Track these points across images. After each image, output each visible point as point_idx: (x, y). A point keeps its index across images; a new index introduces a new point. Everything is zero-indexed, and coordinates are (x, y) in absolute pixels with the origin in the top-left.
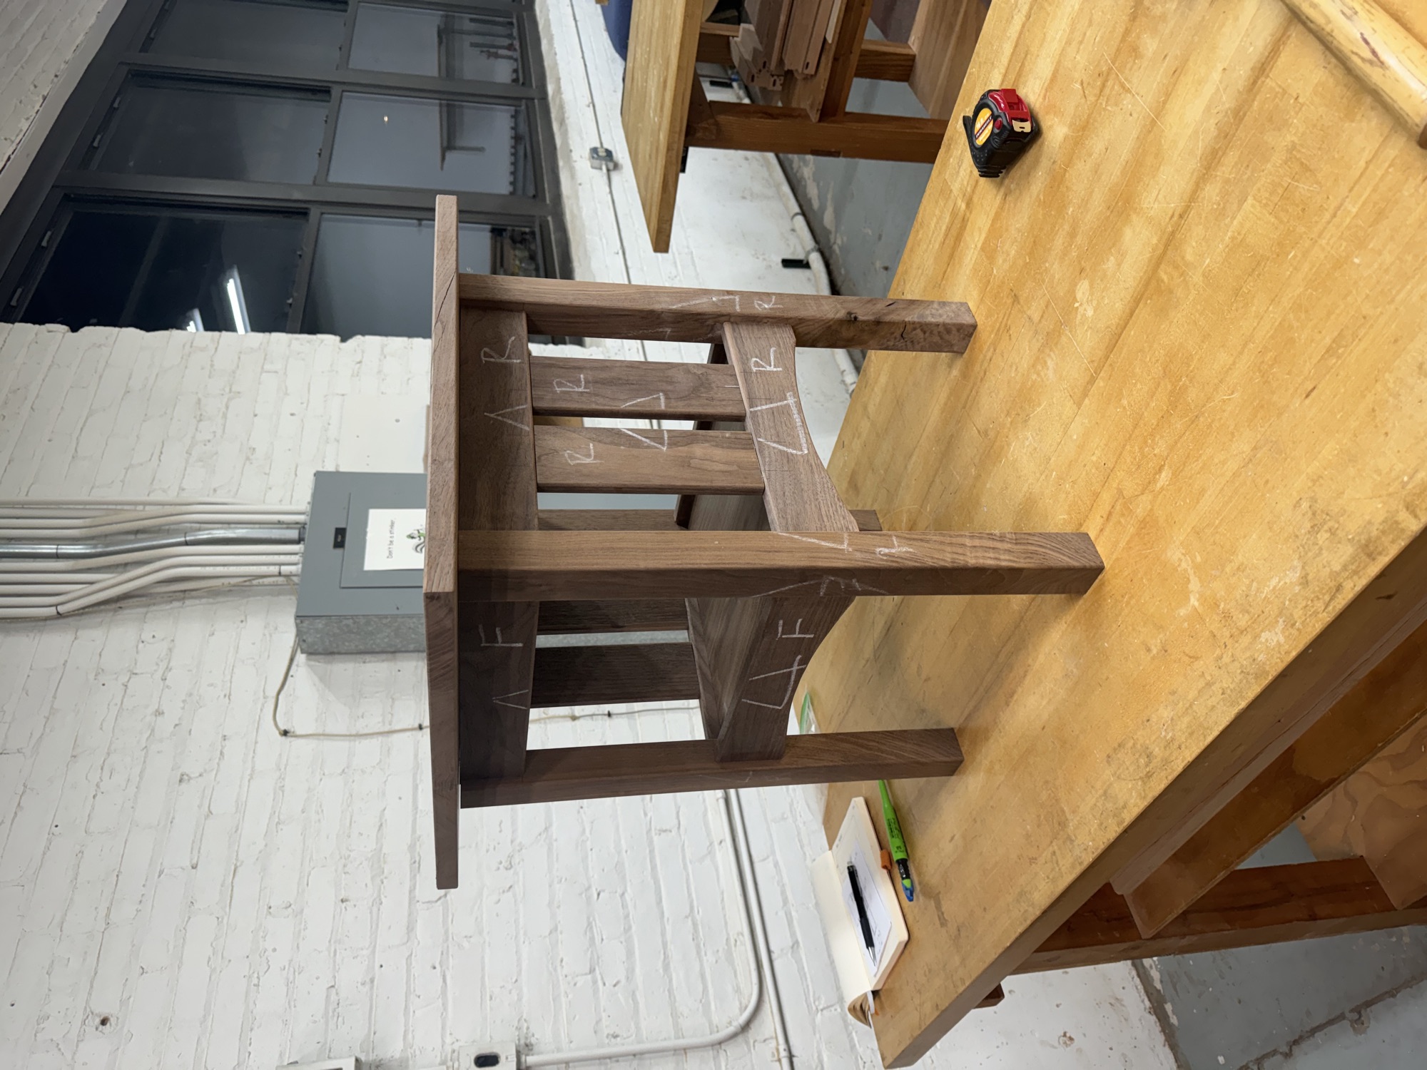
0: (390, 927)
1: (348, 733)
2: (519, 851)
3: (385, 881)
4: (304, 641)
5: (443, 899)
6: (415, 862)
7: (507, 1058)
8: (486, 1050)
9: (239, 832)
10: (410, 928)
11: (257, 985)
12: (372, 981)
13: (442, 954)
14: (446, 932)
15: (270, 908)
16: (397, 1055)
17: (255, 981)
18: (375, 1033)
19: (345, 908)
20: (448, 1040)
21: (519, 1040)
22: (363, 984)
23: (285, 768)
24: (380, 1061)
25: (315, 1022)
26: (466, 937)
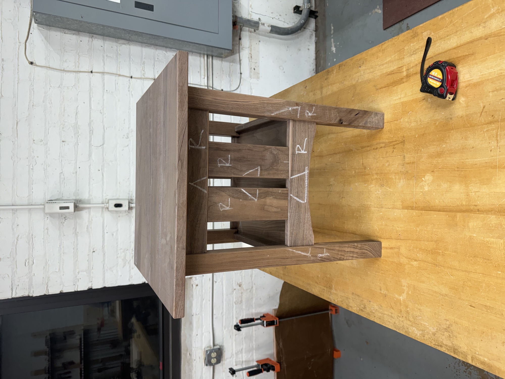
1: (60, 69)
2: (131, 132)
3: (79, 136)
4: (37, 20)
5: (102, 146)
6: (91, 130)
7: (125, 206)
8: (118, 202)
12: (76, 172)
13: (102, 166)
14: (103, 159)
15: (34, 140)
16: (87, 198)
17: (31, 167)
18: (78, 190)
19: (64, 145)
20: (104, 195)
21: (129, 197)
22: (73, 173)
23: (33, 80)
24: (81, 199)
25: (56, 184)
26: (111, 161)
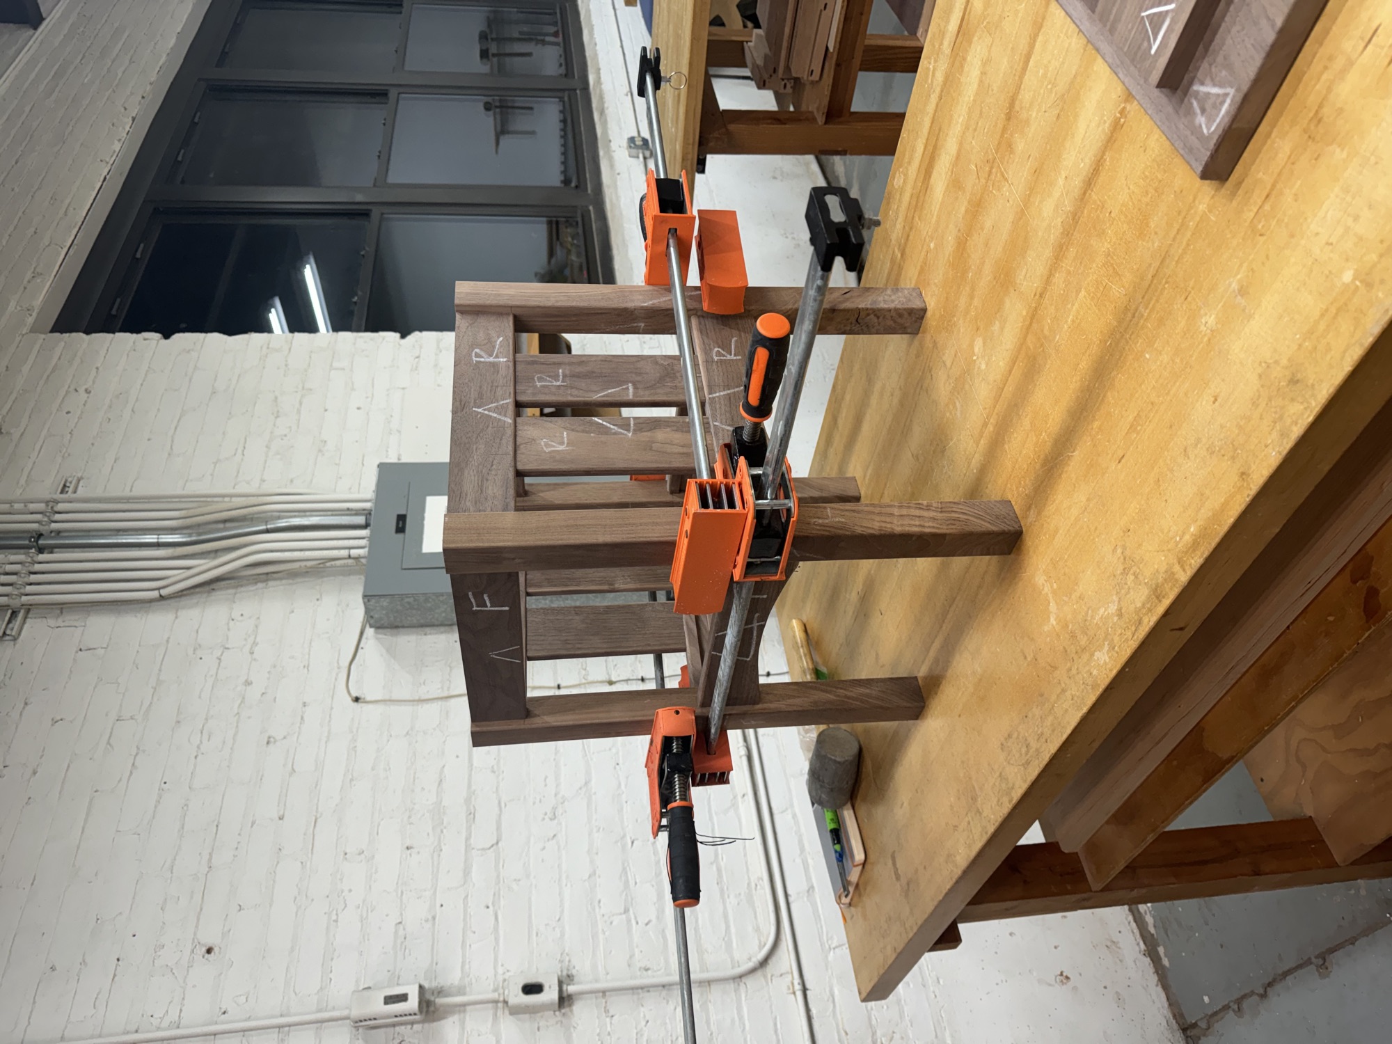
0: (449, 872)
1: (411, 699)
2: (562, 803)
3: (445, 831)
4: (372, 617)
5: (495, 847)
6: (470, 814)
7: (550, 987)
8: (532, 979)
9: (318, 787)
10: (467, 872)
11: (336, 921)
12: (434, 918)
13: (494, 895)
14: (498, 876)
15: (346, 854)
16: (456, 983)
17: (334, 917)
18: (437, 964)
19: (411, 855)
20: (500, 970)
21: (562, 971)
22: (427, 921)
23: (357, 731)
24: (441, 988)
25: (385, 953)
26: (515, 880)
